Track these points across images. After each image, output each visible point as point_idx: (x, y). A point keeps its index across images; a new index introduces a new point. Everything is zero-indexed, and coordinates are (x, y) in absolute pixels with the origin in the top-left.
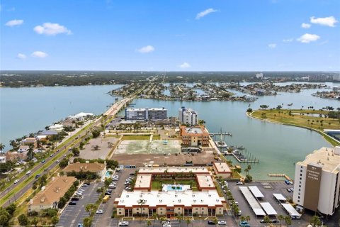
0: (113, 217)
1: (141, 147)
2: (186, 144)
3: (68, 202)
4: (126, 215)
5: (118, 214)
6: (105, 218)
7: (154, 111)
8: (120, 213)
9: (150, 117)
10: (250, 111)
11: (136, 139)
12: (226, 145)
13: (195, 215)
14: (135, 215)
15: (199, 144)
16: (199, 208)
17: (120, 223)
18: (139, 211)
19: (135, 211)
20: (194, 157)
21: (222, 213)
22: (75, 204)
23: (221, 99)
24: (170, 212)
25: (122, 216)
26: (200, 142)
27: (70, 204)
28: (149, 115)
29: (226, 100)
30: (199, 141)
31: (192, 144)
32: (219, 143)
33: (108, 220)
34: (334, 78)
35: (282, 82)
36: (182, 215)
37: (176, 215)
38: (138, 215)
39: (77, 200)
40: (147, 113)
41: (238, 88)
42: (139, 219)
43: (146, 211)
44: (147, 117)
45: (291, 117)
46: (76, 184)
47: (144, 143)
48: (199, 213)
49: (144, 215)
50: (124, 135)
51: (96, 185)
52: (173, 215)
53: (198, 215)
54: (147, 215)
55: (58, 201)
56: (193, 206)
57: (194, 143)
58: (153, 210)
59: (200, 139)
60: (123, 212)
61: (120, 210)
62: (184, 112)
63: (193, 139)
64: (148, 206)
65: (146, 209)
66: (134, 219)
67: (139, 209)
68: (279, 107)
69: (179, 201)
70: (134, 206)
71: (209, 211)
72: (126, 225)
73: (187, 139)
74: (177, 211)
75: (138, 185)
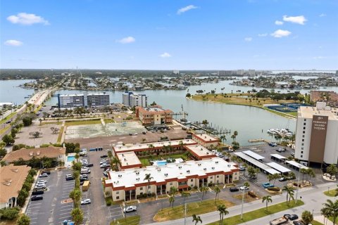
0: (109, 205)
1: (96, 131)
2: (149, 124)
3: (29, 198)
4: (127, 198)
5: (115, 199)
6: (99, 208)
7: (93, 96)
8: (118, 198)
9: (90, 103)
10: (188, 95)
11: (86, 124)
12: (189, 122)
13: (210, 185)
14: (139, 197)
15: (162, 122)
16: (214, 176)
18: (144, 191)
19: (138, 192)
20: (165, 134)
21: (238, 179)
22: (41, 198)
23: (154, 89)
24: (183, 186)
25: (121, 202)
26: (164, 120)
27: (32, 200)
28: (88, 101)
29: (160, 89)
30: (162, 119)
31: (155, 123)
32: (182, 121)
33: (104, 209)
37: (190, 189)
38: (142, 196)
39: (42, 193)
40: (86, 99)
41: (165, 81)
43: (153, 189)
44: (86, 104)
45: (229, 98)
46: (32, 174)
47: (97, 126)
48: (213, 182)
49: (150, 195)
50: (66, 122)
51: (59, 174)
52: (185, 189)
53: (214, 185)
54: (153, 195)
55: (16, 196)
56: (209, 174)
57: (157, 122)
58: (162, 187)
59: (163, 117)
60: (122, 194)
61: (117, 193)
62: (131, 95)
63: (156, 117)
64: (154, 183)
65: (151, 186)
66: (139, 202)
67: (144, 187)
68: (213, 92)
69: (188, 171)
70: (137, 185)
71: (226, 178)
72: (134, 211)
73: (149, 117)
74: (189, 183)
75: (124, 164)
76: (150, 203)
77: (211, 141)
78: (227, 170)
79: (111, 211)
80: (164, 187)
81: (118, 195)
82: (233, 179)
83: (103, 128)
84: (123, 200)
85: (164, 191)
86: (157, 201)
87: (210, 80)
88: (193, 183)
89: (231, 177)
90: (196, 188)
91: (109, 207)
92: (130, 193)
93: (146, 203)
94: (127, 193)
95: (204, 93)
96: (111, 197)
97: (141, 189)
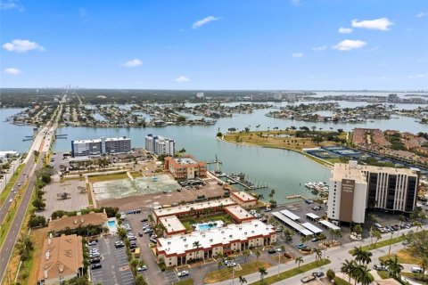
0: (163, 270)
2: (182, 178)
4: (179, 264)
5: (168, 265)
6: (155, 274)
7: (113, 142)
8: (170, 264)
10: (219, 135)
11: (111, 179)
12: (224, 174)
14: (189, 262)
15: (196, 176)
16: (253, 240)
18: (193, 257)
19: (188, 258)
20: (200, 190)
21: (276, 241)
22: (100, 267)
24: (228, 251)
25: (174, 267)
27: (93, 268)
28: (107, 148)
29: (184, 125)
30: (195, 173)
31: (189, 177)
32: (217, 173)
33: (159, 274)
34: (275, 97)
35: (227, 102)
37: (233, 252)
38: (192, 261)
39: (98, 261)
42: (195, 265)
43: (201, 254)
44: (104, 150)
48: (253, 245)
49: (199, 260)
50: (89, 177)
51: (107, 241)
52: (229, 253)
53: (254, 247)
54: (201, 260)
56: (249, 238)
57: (191, 176)
58: (208, 252)
59: (197, 170)
60: (174, 261)
62: (156, 141)
63: (189, 171)
64: (202, 249)
65: (200, 252)
66: (189, 266)
67: (193, 253)
68: (247, 130)
69: (231, 236)
70: (187, 252)
71: (265, 241)
72: (187, 275)
73: (182, 171)
74: (232, 247)
75: (169, 230)
76: (199, 268)
77: (249, 201)
78: (266, 233)
79: (167, 276)
80: (211, 252)
81: (170, 261)
82: (271, 242)
83: (133, 184)
84: (176, 266)
85: (210, 256)
86: (206, 265)
87: (243, 109)
88: (236, 247)
89: (269, 239)
90: (238, 251)
91: (164, 273)
92: (181, 259)
93: (195, 268)
94: (179, 259)
95: (237, 131)
96: (164, 263)
97: (191, 255)
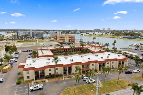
0: (18, 83)
2: (62, 42)
4: (37, 78)
5: (25, 79)
6: (8, 86)
7: (35, 32)
8: (28, 77)
10: (82, 35)
14: (47, 77)
15: (69, 42)
17: (31, 88)
18: (52, 72)
19: (47, 73)
24: (85, 69)
25: (31, 81)
31: (66, 42)
33: (13, 87)
36: (96, 71)
38: (51, 76)
40: (31, 33)
42: (54, 80)
43: (60, 71)
44: (32, 36)
49: (58, 76)
54: (61, 76)
59: (70, 39)
60: (32, 74)
61: (28, 73)
62: (54, 32)
63: (66, 39)
64: (62, 65)
65: (59, 68)
66: (47, 81)
67: (52, 69)
70: (46, 67)
72: (40, 89)
73: (62, 39)
74: (91, 67)
75: (41, 55)
76: (57, 82)
79: (18, 89)
80: (70, 69)
81: (28, 75)
82: (124, 65)
83: (37, 44)
84: (33, 80)
85: (70, 73)
86: (64, 81)
88: (94, 67)
89: (123, 63)
91: (18, 86)
92: (39, 74)
93: (53, 82)
94: (37, 73)
96: (23, 78)
97: (50, 70)
